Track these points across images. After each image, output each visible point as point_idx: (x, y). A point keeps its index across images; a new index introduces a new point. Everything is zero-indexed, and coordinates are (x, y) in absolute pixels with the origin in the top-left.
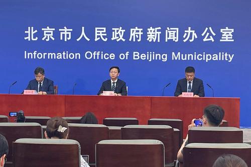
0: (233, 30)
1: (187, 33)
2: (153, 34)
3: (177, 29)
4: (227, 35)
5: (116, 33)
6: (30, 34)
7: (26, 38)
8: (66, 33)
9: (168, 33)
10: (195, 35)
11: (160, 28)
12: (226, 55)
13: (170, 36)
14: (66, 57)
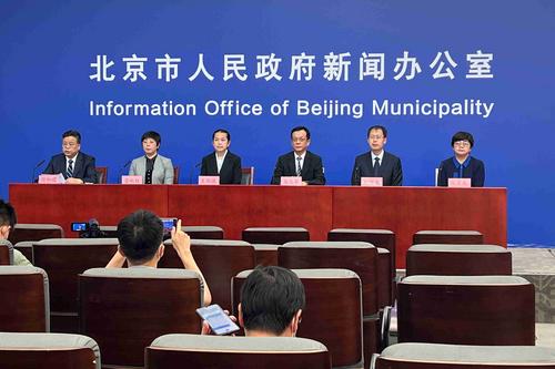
0: (490, 56)
1: (402, 63)
2: (335, 67)
3: (382, 55)
4: (480, 66)
5: (264, 66)
6: (101, 68)
7: (92, 77)
8: (168, 66)
9: (365, 64)
10: (416, 67)
11: (348, 54)
12: (478, 104)
13: (368, 69)
14: (168, 111)
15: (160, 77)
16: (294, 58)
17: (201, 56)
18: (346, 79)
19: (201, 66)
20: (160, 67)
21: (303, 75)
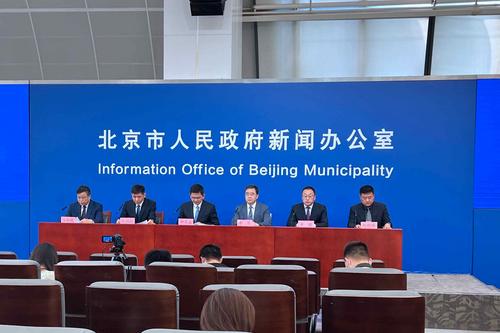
0: (392, 133)
1: (326, 138)
2: (278, 139)
3: (312, 132)
4: (384, 140)
5: (226, 139)
6: (107, 139)
7: (100, 146)
8: (155, 139)
9: (299, 138)
10: (337, 140)
11: (287, 131)
12: (382, 168)
13: (301, 141)
14: (155, 171)
15: (149, 146)
16: (247, 133)
17: (179, 131)
18: (285, 149)
19: (179, 138)
20: (150, 139)
21: (254, 146)
